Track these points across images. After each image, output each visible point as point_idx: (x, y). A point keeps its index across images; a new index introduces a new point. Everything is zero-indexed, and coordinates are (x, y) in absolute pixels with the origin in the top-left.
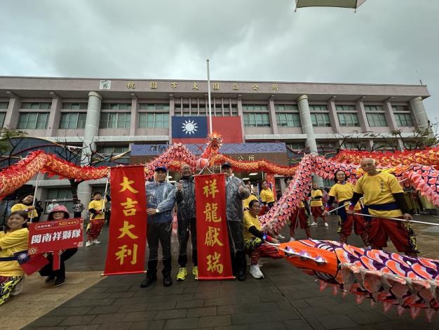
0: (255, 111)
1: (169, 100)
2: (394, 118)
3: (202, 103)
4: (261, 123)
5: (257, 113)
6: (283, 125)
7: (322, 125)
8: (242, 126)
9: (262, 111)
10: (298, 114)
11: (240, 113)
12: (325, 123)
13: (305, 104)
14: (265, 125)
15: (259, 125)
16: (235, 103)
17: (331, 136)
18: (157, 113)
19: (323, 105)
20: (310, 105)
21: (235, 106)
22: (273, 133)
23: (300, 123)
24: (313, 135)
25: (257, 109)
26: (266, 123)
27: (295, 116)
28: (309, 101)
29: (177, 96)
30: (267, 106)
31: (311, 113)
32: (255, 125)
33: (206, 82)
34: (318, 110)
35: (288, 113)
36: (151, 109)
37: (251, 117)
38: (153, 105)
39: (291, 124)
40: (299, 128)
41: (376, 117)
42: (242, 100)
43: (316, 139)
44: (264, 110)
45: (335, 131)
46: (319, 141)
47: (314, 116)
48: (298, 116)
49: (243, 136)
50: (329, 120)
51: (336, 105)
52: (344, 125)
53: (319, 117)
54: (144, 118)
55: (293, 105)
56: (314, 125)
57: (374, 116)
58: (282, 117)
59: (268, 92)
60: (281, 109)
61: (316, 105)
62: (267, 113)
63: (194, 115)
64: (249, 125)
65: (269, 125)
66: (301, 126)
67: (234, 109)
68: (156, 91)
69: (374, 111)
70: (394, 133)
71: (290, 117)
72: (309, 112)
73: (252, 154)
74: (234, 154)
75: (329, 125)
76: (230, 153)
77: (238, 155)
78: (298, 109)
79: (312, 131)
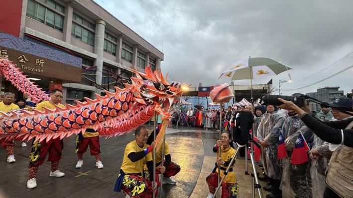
2: (148, 65)
4: (51, 23)
5: (49, 9)
6: (77, 37)
7: (110, 52)
8: (24, 13)
9: (56, 11)
10: (94, 34)
12: (112, 51)
13: (102, 29)
14: (56, 28)
15: (48, 24)
17: (113, 63)
19: (114, 37)
20: (106, 32)
22: (64, 40)
23: (93, 43)
24: (102, 58)
25: (50, 5)
26: (58, 26)
27: (90, 34)
31: (105, 39)
32: (43, 22)
34: (109, 39)
35: (84, 28)
37: (40, 9)
39: (85, 39)
40: (92, 47)
43: (104, 62)
44: (58, 10)
45: (117, 61)
46: (105, 64)
47: (106, 42)
48: (93, 35)
49: (22, 26)
50: (116, 51)
51: (123, 42)
52: (123, 58)
53: (110, 45)
55: (91, 24)
56: (104, 50)
57: (140, 60)
58: (78, 29)
60: (79, 21)
61: (110, 35)
62: (63, 17)
64: (34, 17)
65: (61, 30)
66: (93, 46)
69: (141, 56)
71: (86, 33)
72: (103, 37)
73: (41, 58)
74: (13, 50)
75: (114, 54)
76: (6, 46)
77: (20, 53)
78: (95, 29)
79: (102, 54)
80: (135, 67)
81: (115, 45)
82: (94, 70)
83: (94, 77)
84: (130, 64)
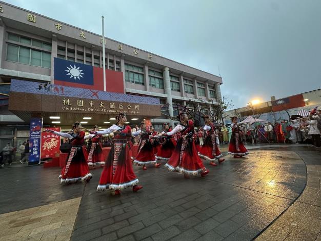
0: (134, 71)
1: (51, 40)
2: (209, 92)
3: (89, 52)
4: (137, 81)
5: (135, 73)
6: (153, 85)
7: (175, 90)
8: (124, 81)
10: (162, 79)
11: (123, 70)
12: (177, 89)
13: (167, 74)
14: (141, 83)
15: (136, 83)
16: (118, 60)
17: (179, 98)
18: (33, 49)
19: (176, 77)
20: (170, 76)
21: (119, 63)
22: (146, 90)
23: (163, 86)
24: (171, 96)
25: (136, 70)
27: (161, 81)
28: (170, 72)
29: (62, 39)
30: (143, 69)
31: (171, 81)
32: (133, 82)
34: (173, 80)
35: (156, 78)
37: (131, 75)
38: (29, 39)
39: (157, 85)
40: (162, 90)
41: (201, 90)
42: (125, 60)
43: (172, 99)
44: (140, 72)
45: (182, 96)
46: (174, 100)
47: (171, 83)
48: (162, 80)
49: (125, 88)
50: (180, 88)
51: (184, 79)
52: (186, 92)
53: (174, 84)
55: (160, 73)
56: (171, 90)
58: (153, 80)
59: (145, 59)
60: (152, 74)
61: (173, 76)
62: (143, 75)
63: (80, 62)
64: (129, 81)
65: (143, 84)
66: (163, 88)
67: (118, 65)
68: (35, 25)
69: (200, 86)
70: (210, 101)
71: (157, 80)
72: (169, 80)
73: (137, 104)
74: (124, 102)
75: (179, 91)
76: (121, 101)
77: (127, 103)
78: (162, 76)
79: (170, 93)
81: (179, 83)
82: (167, 106)
83: (168, 112)
84: (192, 95)
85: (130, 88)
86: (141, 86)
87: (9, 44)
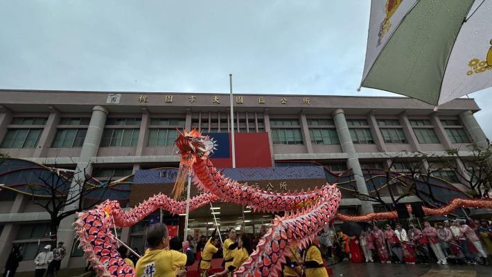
0: (284, 127)
1: (185, 114)
2: (446, 134)
3: (224, 117)
4: (292, 140)
5: (287, 129)
6: (319, 142)
7: (364, 142)
8: (271, 143)
9: (293, 127)
10: (334, 129)
11: (268, 129)
12: (367, 139)
13: (341, 120)
14: (298, 143)
15: (290, 143)
16: (261, 117)
17: (376, 155)
18: (170, 129)
19: (362, 120)
20: (347, 120)
21: (261, 121)
22: (306, 151)
23: (337, 140)
24: (354, 154)
25: (287, 125)
26: (299, 140)
27: (331, 132)
28: (345, 115)
29: (195, 111)
30: (298, 121)
31: (350, 129)
32: (285, 143)
33: (229, 95)
34: (357, 125)
35: (323, 129)
36: (165, 125)
37: (281, 133)
38: (166, 119)
39: (327, 140)
40: (338, 146)
41: (425, 133)
42: (270, 115)
43: (359, 159)
44: (295, 125)
45: (380, 150)
46: (362, 161)
47: (353, 131)
48: (334, 131)
49: (272, 155)
50: (372, 136)
51: (377, 120)
52: (390, 142)
53: (360, 133)
54: (154, 134)
55: (328, 120)
56: (354, 142)
57: (422, 131)
58: (317, 133)
59: (299, 106)
60: (315, 125)
61: (356, 120)
62: (299, 129)
63: (214, 132)
64: (278, 143)
65: (302, 142)
66: (339, 143)
67: (261, 124)
68: (172, 105)
69: (421, 125)
70: (450, 152)
71: (326, 133)
72: (347, 127)
73: (283, 181)
75: (372, 142)
78: (334, 124)
79: (353, 149)
80: (418, 146)
81: (368, 129)
82: (350, 174)
83: (354, 185)
84: (405, 146)
85: (281, 153)
86: (299, 146)
87: (151, 129)
